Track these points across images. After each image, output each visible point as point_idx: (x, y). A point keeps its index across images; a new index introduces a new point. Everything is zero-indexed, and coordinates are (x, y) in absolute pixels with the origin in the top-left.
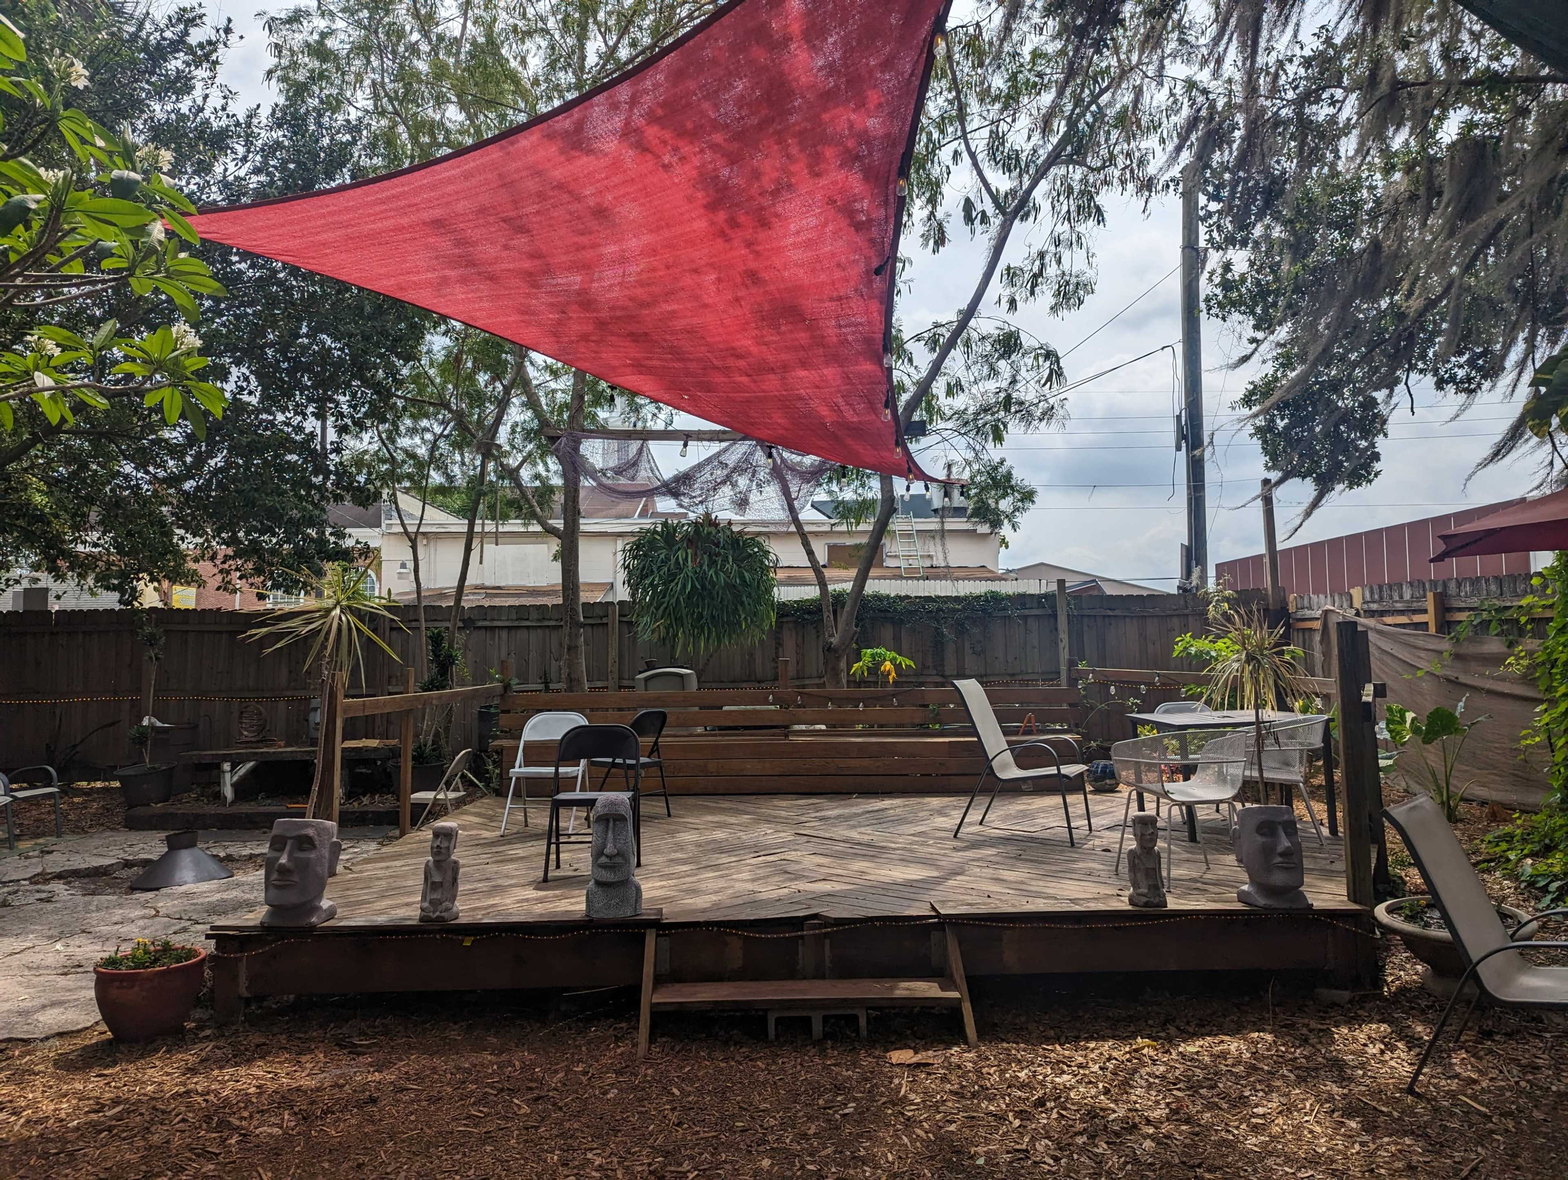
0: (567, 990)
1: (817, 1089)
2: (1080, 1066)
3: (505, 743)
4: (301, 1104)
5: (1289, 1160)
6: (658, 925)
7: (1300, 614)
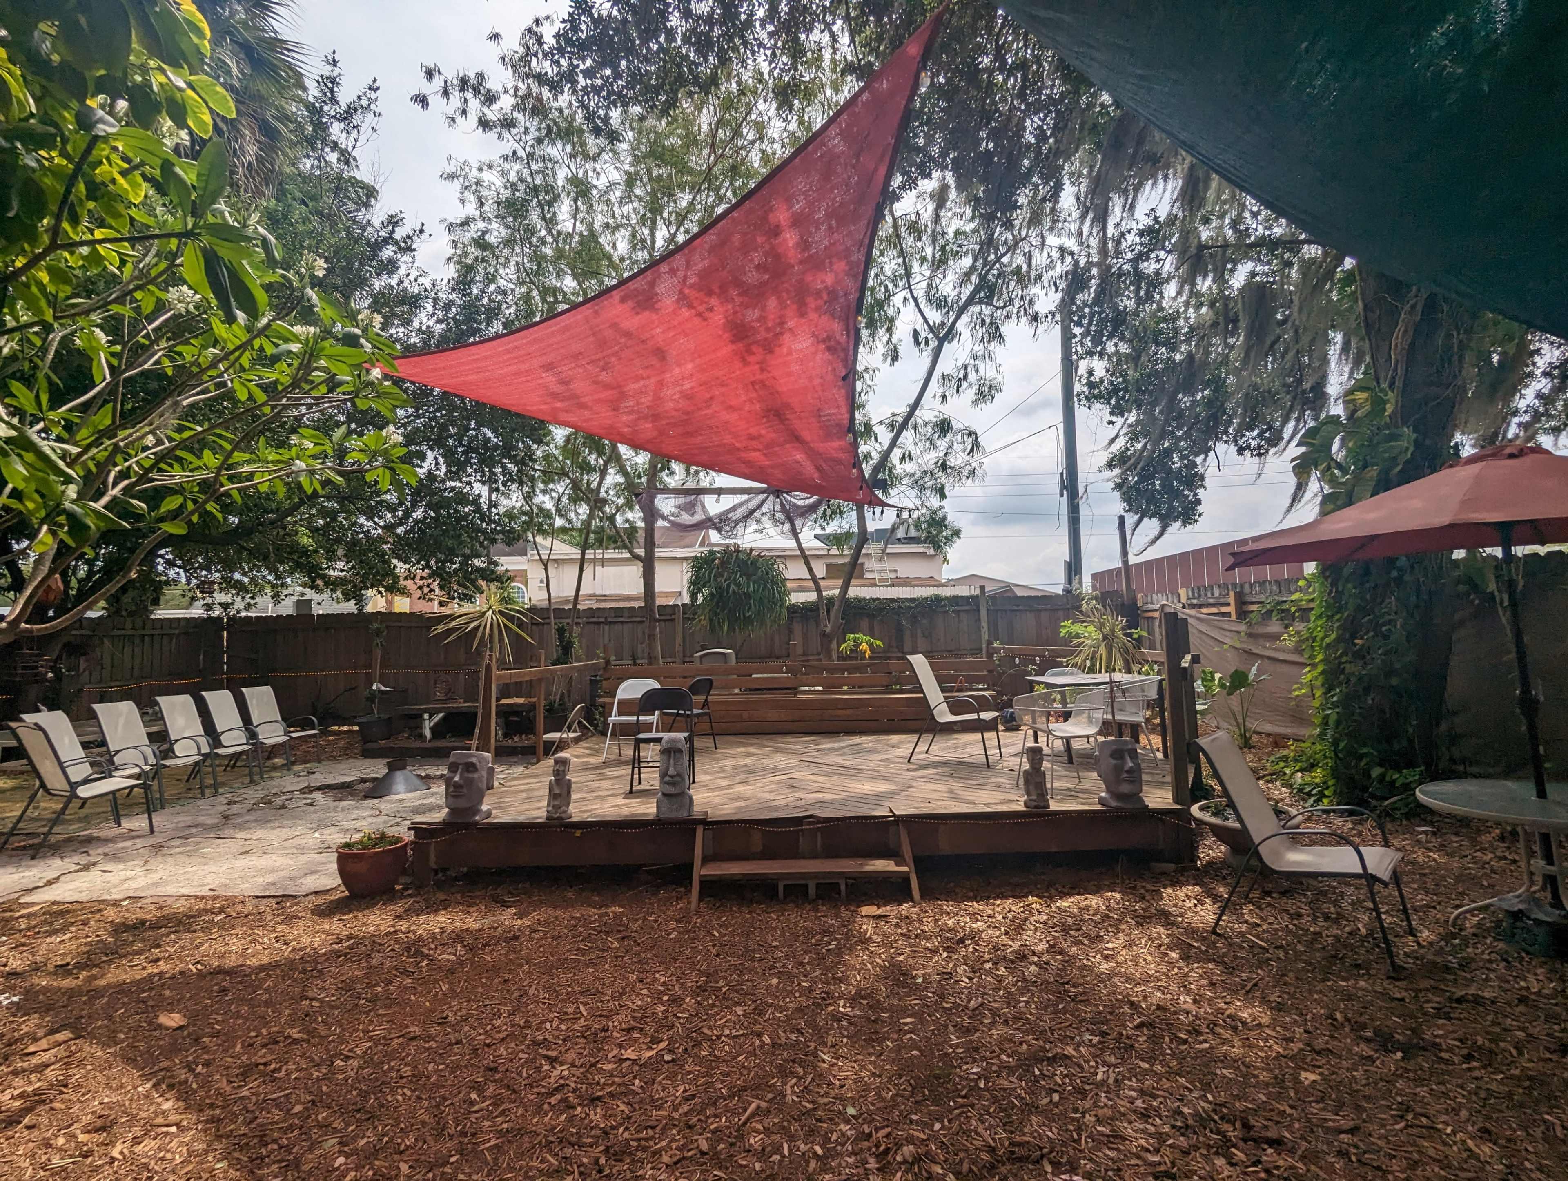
0: (645, 865)
1: (810, 933)
2: (989, 916)
3: (607, 700)
4: (469, 940)
5: (1129, 979)
6: (704, 822)
7: (1145, 608)
